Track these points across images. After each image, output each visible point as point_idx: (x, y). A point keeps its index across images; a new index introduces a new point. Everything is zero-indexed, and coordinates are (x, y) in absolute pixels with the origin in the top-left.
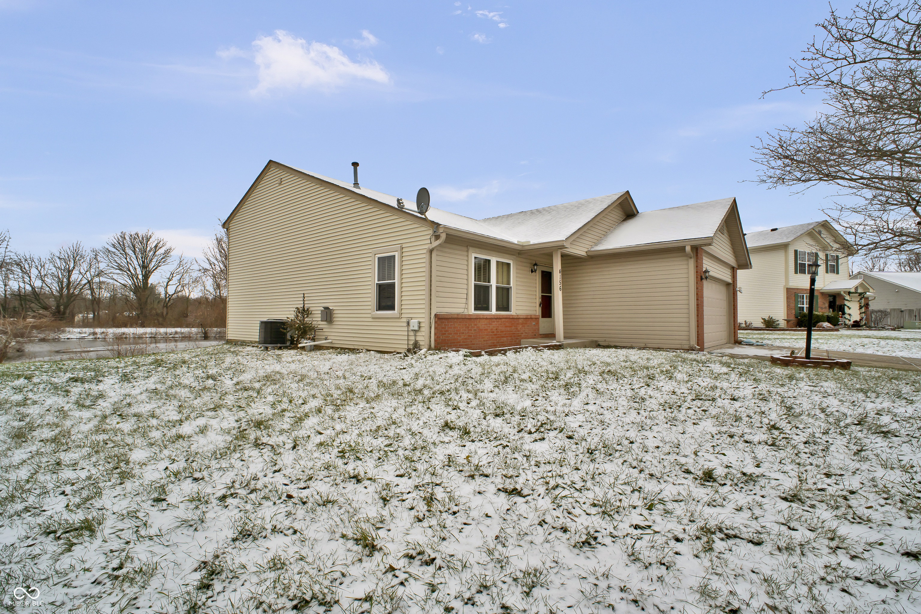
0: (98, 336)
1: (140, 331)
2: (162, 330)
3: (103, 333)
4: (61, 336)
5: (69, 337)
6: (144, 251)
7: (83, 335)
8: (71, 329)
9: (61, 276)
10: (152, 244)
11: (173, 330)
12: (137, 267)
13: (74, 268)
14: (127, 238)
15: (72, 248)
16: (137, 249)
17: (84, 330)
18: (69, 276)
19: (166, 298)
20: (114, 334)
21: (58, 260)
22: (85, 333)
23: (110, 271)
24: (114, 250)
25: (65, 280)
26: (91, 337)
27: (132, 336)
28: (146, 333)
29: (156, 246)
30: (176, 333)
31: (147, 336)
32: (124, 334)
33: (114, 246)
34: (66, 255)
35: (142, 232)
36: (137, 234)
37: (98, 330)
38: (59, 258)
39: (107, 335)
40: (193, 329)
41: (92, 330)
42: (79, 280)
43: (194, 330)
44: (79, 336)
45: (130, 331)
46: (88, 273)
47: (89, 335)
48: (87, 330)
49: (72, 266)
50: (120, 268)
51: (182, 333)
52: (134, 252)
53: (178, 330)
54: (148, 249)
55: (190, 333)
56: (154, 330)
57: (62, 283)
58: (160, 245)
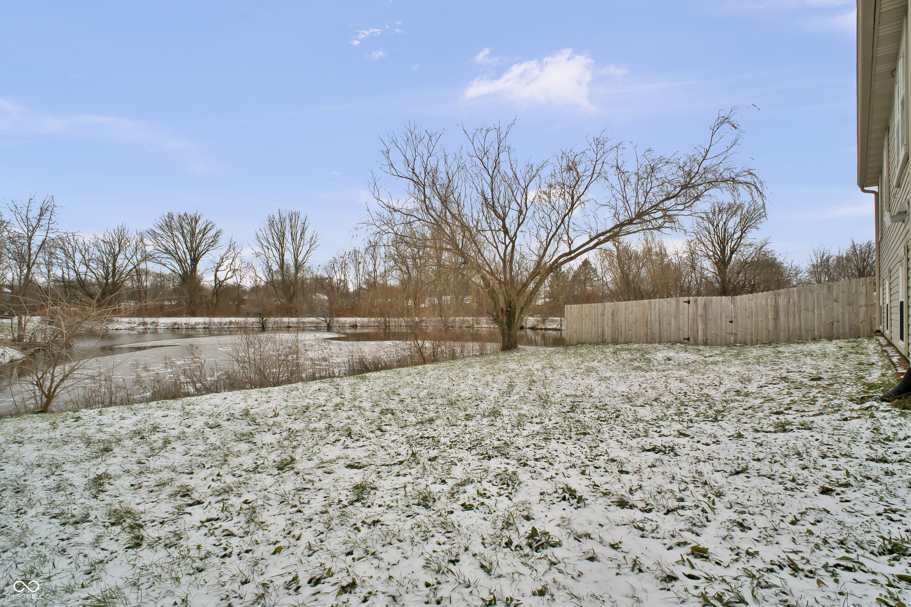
0: (149, 326)
1: (193, 320)
2: (216, 320)
3: (153, 323)
4: (109, 326)
5: (117, 327)
6: (193, 234)
7: (132, 325)
8: (119, 319)
9: (105, 261)
10: (200, 226)
11: (227, 320)
12: (186, 250)
13: (119, 252)
14: (176, 218)
15: (116, 231)
16: (185, 231)
17: (133, 319)
18: (115, 260)
19: (216, 285)
20: (165, 324)
21: (102, 243)
22: (135, 323)
23: (158, 255)
24: (161, 232)
25: (110, 265)
26: (141, 327)
27: (184, 326)
28: (198, 324)
29: (205, 229)
30: (231, 323)
31: (201, 326)
32: (176, 324)
33: (161, 228)
34: (111, 239)
35: (191, 213)
36: (186, 215)
37: (149, 320)
38: (103, 241)
39: (157, 325)
40: (249, 319)
41: (141, 320)
42: (124, 265)
43: (251, 320)
44: (128, 326)
45: (182, 320)
46: (134, 258)
47: (139, 325)
48: (137, 320)
49: (117, 249)
50: (167, 251)
51: (237, 323)
52: (183, 233)
53: (233, 319)
54: (197, 231)
55: (246, 323)
56: (207, 319)
57: (108, 268)
58: (209, 227)
